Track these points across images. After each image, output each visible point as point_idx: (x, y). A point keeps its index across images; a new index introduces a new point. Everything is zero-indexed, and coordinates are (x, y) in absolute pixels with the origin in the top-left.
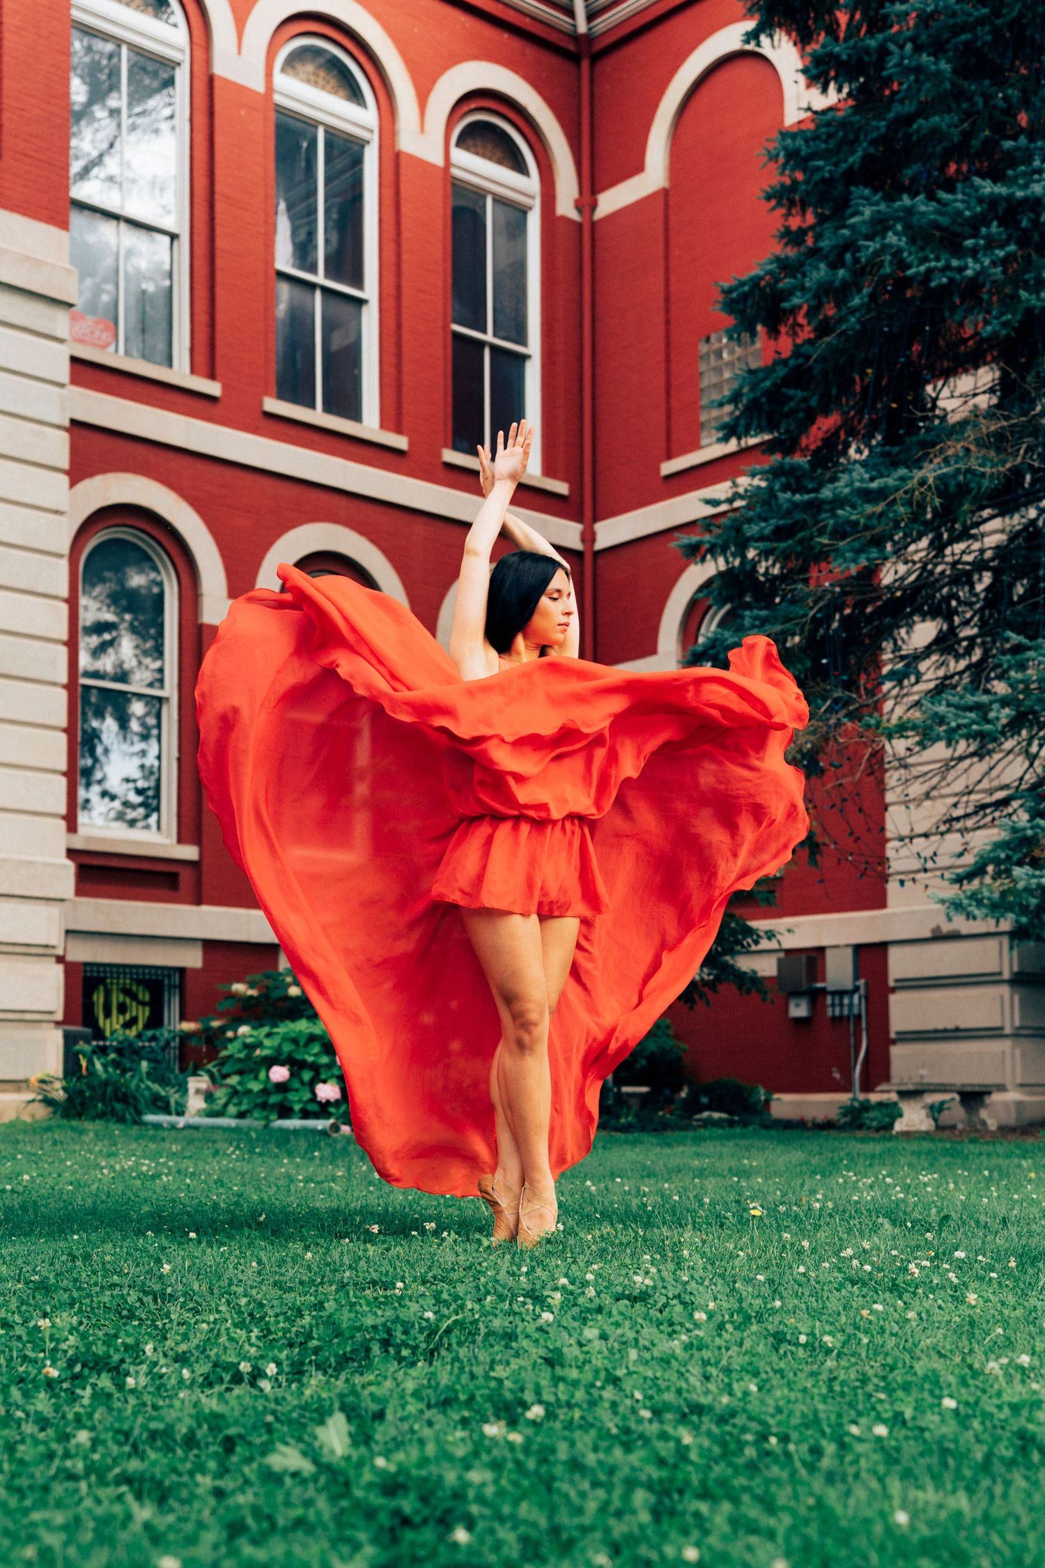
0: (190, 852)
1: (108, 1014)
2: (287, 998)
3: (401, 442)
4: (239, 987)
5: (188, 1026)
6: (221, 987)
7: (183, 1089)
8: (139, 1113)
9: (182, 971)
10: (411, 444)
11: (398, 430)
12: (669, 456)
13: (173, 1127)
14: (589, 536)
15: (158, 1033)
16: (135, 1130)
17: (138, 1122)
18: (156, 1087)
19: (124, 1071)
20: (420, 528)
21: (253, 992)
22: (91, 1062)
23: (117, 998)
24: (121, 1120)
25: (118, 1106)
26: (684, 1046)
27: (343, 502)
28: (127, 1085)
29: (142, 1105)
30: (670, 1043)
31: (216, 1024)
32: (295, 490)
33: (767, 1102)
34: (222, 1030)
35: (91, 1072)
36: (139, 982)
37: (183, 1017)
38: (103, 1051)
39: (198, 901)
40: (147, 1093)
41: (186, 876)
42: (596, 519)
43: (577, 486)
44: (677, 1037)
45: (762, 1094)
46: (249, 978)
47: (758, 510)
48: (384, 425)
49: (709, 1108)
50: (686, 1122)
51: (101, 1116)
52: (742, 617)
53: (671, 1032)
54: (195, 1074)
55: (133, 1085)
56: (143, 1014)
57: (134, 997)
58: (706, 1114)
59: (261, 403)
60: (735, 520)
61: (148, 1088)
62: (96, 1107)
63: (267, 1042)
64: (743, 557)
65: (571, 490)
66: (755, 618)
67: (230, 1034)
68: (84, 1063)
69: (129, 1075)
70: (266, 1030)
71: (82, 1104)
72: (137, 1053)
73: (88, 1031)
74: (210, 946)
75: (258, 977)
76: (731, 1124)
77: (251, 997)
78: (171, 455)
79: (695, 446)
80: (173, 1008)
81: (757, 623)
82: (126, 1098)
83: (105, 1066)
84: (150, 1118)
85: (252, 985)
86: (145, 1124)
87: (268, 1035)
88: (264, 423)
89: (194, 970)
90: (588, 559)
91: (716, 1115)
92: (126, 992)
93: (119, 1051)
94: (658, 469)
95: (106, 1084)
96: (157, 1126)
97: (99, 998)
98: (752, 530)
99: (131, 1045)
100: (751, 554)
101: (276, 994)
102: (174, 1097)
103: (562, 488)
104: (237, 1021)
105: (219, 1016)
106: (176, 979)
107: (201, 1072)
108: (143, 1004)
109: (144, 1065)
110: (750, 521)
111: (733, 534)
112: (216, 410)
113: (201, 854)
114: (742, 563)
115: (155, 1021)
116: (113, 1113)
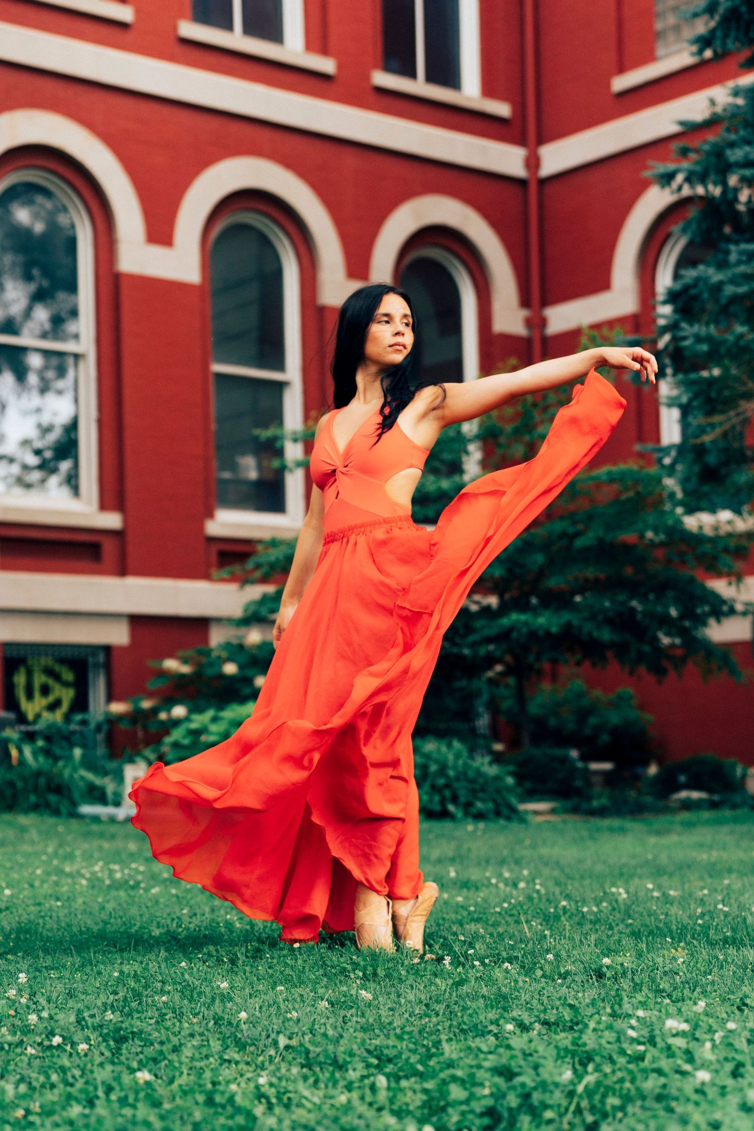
0: (112, 521)
1: (30, 696)
2: (222, 676)
3: (326, 65)
4: (171, 664)
5: (118, 708)
6: (152, 664)
7: (119, 777)
8: (74, 804)
9: (107, 649)
10: (340, 67)
11: (324, 50)
12: (622, 69)
13: (112, 820)
14: (533, 162)
15: (86, 717)
16: (74, 824)
17: (74, 814)
18: (90, 776)
19: (56, 759)
20: (350, 159)
21: (185, 669)
22: (20, 751)
23: (39, 679)
24: (56, 812)
25: (53, 798)
26: (649, 717)
27: (267, 134)
28: (60, 775)
29: (76, 796)
30: (633, 714)
31: (146, 704)
32: (214, 123)
33: (744, 777)
34: (154, 711)
35: (22, 762)
36: (62, 661)
37: (111, 697)
38: (30, 737)
39: (122, 571)
40: (81, 784)
41: (109, 547)
42: (542, 140)
43: (520, 108)
44: (642, 707)
45: (739, 771)
46: (181, 653)
47: (742, 133)
48: (310, 46)
49: (689, 786)
50: (661, 804)
51: (35, 808)
52: (727, 252)
53: (634, 702)
54: (131, 761)
55: (67, 773)
56: (67, 695)
57: (57, 677)
58: (683, 794)
59: (175, 28)
60: (715, 145)
61: (82, 778)
62: (28, 798)
63: (214, 728)
64: (724, 183)
65: (514, 111)
66: (742, 253)
67: (163, 716)
68: (14, 752)
69: (61, 764)
70: (210, 713)
71: (14, 796)
72: (68, 739)
73: (11, 716)
74: (137, 621)
75: (189, 653)
76: (714, 805)
77: (183, 676)
78: (80, 89)
79: (649, 57)
80: (98, 689)
81: (744, 258)
82: (59, 788)
83: (35, 754)
84: (87, 809)
85: (185, 661)
86: (81, 817)
87: (215, 719)
88: (179, 50)
89: (122, 649)
90: (533, 188)
91: (695, 795)
92: (49, 672)
93: (48, 738)
94: (608, 85)
95: (38, 774)
96: (96, 819)
97: (20, 679)
98: (736, 155)
99: (59, 731)
100: (733, 180)
101: (210, 672)
102: (110, 787)
103: (502, 109)
104: (169, 701)
105: (150, 695)
106: (101, 658)
107: (138, 759)
108: (66, 684)
109: (77, 752)
110: (732, 145)
111: (713, 160)
112: (129, 37)
113: (126, 521)
114: (724, 193)
115: (81, 704)
116: (48, 805)
